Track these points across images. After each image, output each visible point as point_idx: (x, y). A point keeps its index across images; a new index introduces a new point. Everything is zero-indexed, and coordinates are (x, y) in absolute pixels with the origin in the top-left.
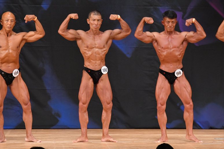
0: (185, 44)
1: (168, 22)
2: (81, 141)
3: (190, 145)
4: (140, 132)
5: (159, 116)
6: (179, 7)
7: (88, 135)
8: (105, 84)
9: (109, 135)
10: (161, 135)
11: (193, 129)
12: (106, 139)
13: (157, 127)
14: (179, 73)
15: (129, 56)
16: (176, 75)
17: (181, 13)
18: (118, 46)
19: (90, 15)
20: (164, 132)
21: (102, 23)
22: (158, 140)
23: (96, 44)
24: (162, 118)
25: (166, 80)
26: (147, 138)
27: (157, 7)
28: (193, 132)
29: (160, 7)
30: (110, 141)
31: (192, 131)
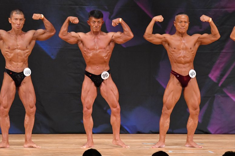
0: (112, 45)
1: (93, 22)
2: (2, 147)
3: (117, 150)
4: (65, 138)
5: (84, 120)
6: (106, 7)
7: (9, 141)
8: (27, 87)
9: (32, 140)
10: (87, 140)
11: (120, 133)
12: (29, 145)
13: (83, 132)
14: (106, 75)
15: (53, 57)
16: (102, 77)
17: (108, 13)
18: (42, 47)
19: (12, 14)
20: (90, 137)
21: (25, 22)
22: (84, 145)
23: (18, 45)
24: (88, 122)
25: (91, 83)
26: (72, 144)
27: (83, 6)
28: (120, 137)
29: (86, 6)
30: (33, 147)
31: (119, 135)
